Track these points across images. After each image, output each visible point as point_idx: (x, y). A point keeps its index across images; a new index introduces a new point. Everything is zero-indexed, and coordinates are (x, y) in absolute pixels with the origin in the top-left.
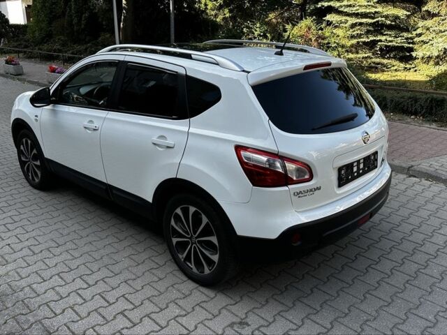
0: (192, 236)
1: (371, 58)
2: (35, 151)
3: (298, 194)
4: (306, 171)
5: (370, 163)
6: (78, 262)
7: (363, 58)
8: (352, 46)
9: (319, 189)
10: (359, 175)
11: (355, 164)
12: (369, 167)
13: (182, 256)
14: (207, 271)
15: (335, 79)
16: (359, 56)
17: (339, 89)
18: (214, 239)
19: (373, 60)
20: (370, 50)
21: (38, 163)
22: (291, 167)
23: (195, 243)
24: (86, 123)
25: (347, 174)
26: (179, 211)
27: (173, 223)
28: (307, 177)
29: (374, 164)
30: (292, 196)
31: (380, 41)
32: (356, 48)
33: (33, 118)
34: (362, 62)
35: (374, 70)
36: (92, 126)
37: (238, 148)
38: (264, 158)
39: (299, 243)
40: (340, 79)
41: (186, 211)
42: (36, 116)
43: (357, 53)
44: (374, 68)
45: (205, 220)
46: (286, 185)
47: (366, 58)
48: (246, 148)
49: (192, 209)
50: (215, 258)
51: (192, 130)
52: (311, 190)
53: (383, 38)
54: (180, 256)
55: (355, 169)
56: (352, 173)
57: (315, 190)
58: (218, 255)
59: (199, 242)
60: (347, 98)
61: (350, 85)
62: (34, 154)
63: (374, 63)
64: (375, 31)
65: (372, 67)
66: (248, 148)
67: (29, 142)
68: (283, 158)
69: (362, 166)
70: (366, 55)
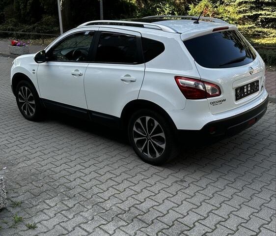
0: (148, 135)
1: (255, 28)
2: (31, 94)
3: (213, 103)
4: (217, 90)
5: (254, 87)
6: (75, 157)
7: (248, 28)
8: (240, 19)
9: (225, 100)
10: (248, 94)
11: (245, 87)
12: (253, 90)
13: (141, 149)
14: (158, 155)
15: (232, 39)
16: (245, 26)
17: (236, 45)
18: (163, 135)
19: (256, 29)
20: (253, 22)
21: (34, 102)
22: (208, 87)
23: (150, 139)
24: (73, 72)
25: (240, 93)
26: (139, 121)
27: (135, 129)
28: (217, 93)
29: (257, 88)
30: (209, 104)
31: (260, 14)
32: (243, 21)
33: (31, 72)
34: (248, 31)
35: (257, 37)
36: (78, 73)
37: (177, 78)
38: (192, 83)
39: (214, 132)
40: (235, 39)
41: (143, 120)
42: (34, 70)
43: (244, 24)
44: (257, 35)
45: (156, 123)
46: (206, 98)
47: (251, 28)
48: (180, 77)
49: (148, 118)
50: (163, 146)
51: (147, 69)
52: (220, 101)
54: (140, 149)
55: (245, 90)
56: (244, 93)
57: (223, 101)
58: (165, 144)
59: (153, 138)
60: (241, 52)
61: (242, 44)
62: (31, 96)
63: (257, 31)
64: (257, 7)
65: (255, 35)
66: (182, 77)
67: (26, 88)
68: (204, 82)
69: (249, 89)
70: (251, 26)
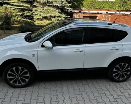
18: (129, 69)
21: (28, 75)
24: (75, 50)
31: (25, 14)
45: (127, 65)
53: (25, 13)
58: (130, 72)
64: (23, 11)
